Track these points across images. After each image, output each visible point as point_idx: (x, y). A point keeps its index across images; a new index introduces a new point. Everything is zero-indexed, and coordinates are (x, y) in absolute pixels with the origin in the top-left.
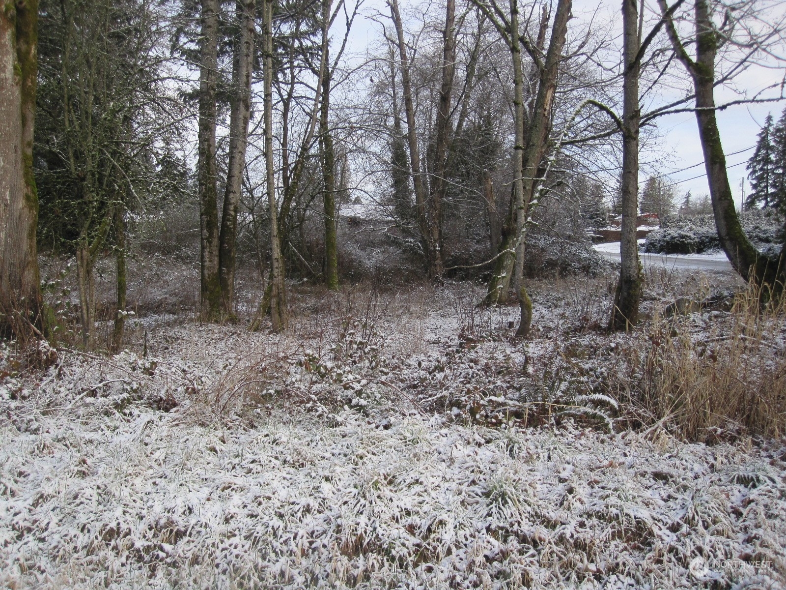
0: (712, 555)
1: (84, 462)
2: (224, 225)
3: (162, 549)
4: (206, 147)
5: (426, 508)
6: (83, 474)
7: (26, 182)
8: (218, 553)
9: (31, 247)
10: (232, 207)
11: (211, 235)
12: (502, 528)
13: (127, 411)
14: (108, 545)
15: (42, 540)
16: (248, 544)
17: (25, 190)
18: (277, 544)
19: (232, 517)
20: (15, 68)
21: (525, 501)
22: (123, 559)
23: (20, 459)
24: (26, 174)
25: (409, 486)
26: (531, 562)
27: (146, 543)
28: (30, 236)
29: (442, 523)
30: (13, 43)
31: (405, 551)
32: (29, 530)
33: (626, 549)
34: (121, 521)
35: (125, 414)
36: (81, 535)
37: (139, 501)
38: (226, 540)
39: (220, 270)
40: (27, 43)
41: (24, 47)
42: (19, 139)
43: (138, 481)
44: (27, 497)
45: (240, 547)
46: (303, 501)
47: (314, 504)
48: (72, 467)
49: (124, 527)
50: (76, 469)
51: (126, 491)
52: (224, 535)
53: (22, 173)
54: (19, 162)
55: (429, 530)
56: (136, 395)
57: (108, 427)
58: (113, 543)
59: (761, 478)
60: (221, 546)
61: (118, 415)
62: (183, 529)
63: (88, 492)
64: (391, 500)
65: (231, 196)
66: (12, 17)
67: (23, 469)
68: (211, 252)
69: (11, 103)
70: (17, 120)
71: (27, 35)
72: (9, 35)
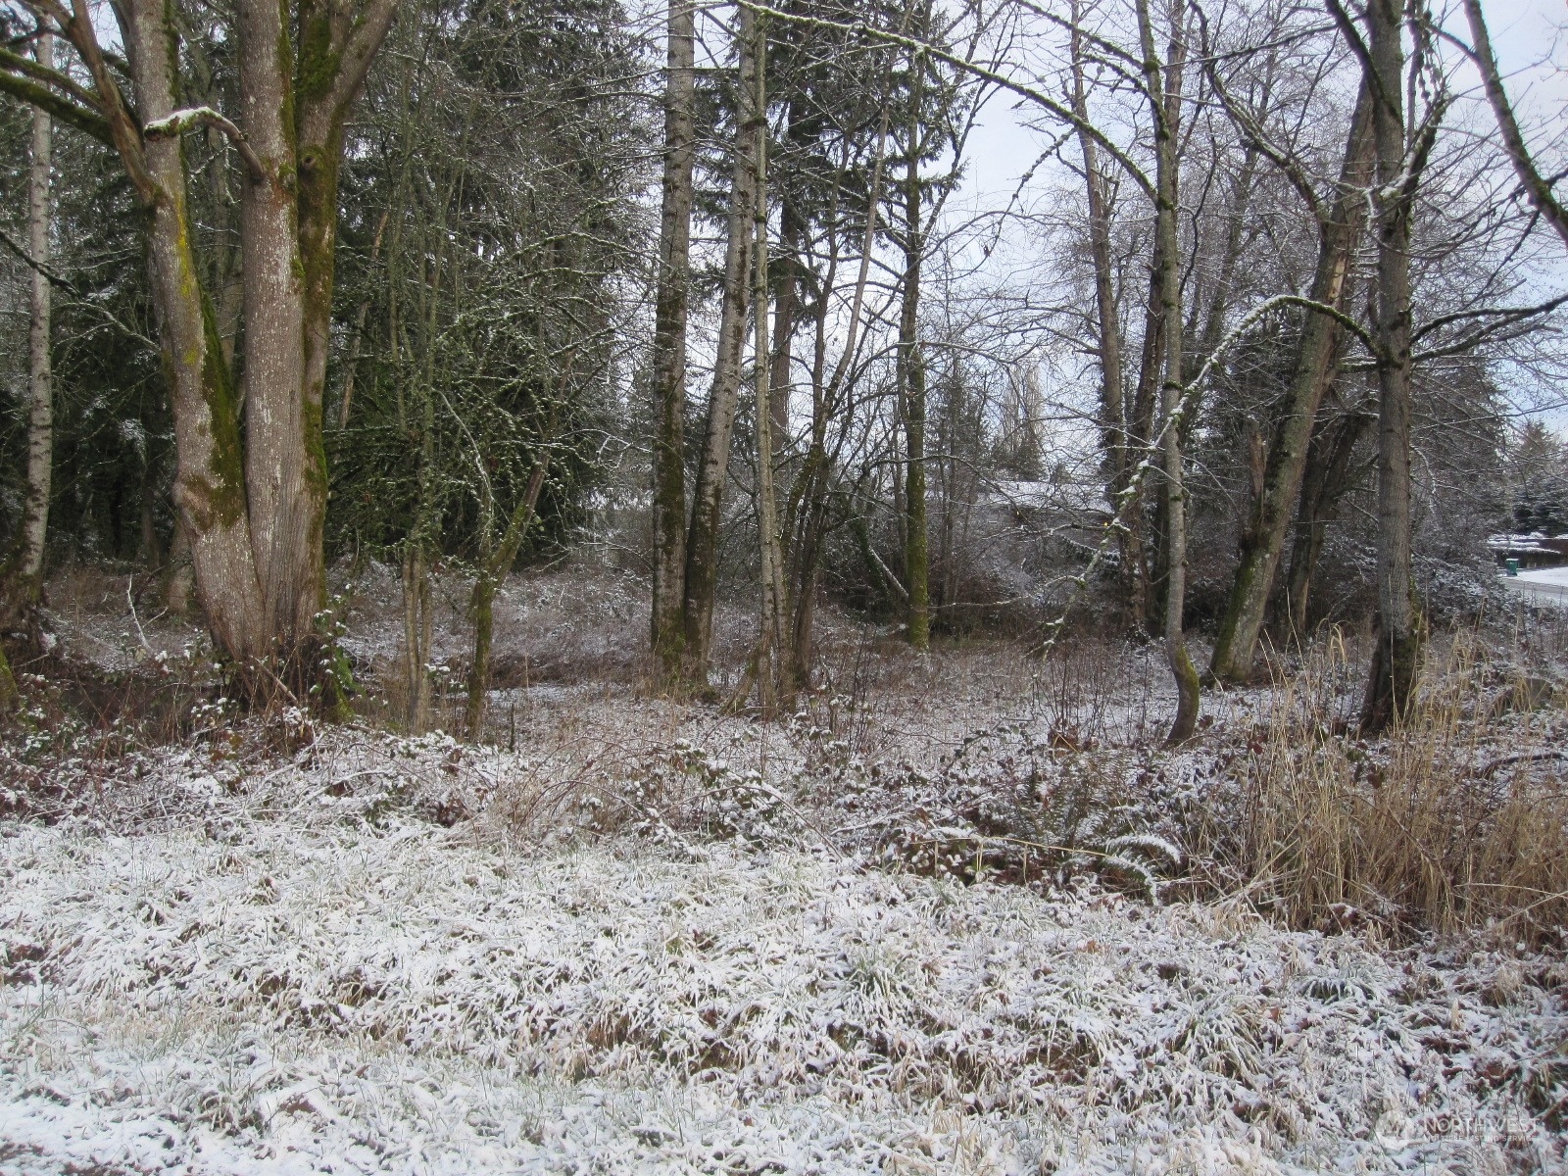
0: (1184, 1098)
1: (268, 883)
2: (694, 522)
3: (337, 1011)
4: (665, 381)
5: (742, 987)
6: (261, 900)
7: (307, 450)
8: (415, 1025)
9: (312, 556)
10: (710, 490)
11: (671, 540)
12: (853, 1028)
13: (382, 822)
14: (266, 1000)
15: (181, 986)
16: (461, 1016)
17: (306, 463)
18: (499, 1019)
19: (449, 976)
20: (294, 265)
21: (904, 989)
22: (281, 1021)
23: (188, 876)
24: (308, 437)
25: (731, 953)
26: (876, 1082)
27: (318, 1002)
28: (312, 537)
29: (756, 1011)
30: (291, 226)
31: (684, 1046)
32: (167, 970)
33: (1051, 1079)
34: (292, 968)
35: (377, 826)
36: (232, 983)
37: (327, 943)
38: (431, 1007)
39: (685, 603)
40: (318, 224)
41: (311, 230)
42: (299, 380)
43: (335, 917)
44: (177, 925)
45: (447, 1020)
46: (561, 961)
47: (577, 968)
48: (249, 889)
49: (293, 977)
50: (254, 892)
51: (311, 927)
52: (429, 1000)
53: (300, 435)
54: (297, 417)
55: (737, 1020)
56: (400, 796)
57: (343, 842)
58: (273, 998)
59: (1349, 987)
60: (422, 1016)
61: (365, 825)
62: (372, 986)
63: (260, 925)
64: (692, 970)
65: (710, 468)
66: (291, 185)
67: (188, 889)
68: (669, 571)
69: (285, 322)
70: (294, 349)
71: (317, 211)
72: (284, 212)
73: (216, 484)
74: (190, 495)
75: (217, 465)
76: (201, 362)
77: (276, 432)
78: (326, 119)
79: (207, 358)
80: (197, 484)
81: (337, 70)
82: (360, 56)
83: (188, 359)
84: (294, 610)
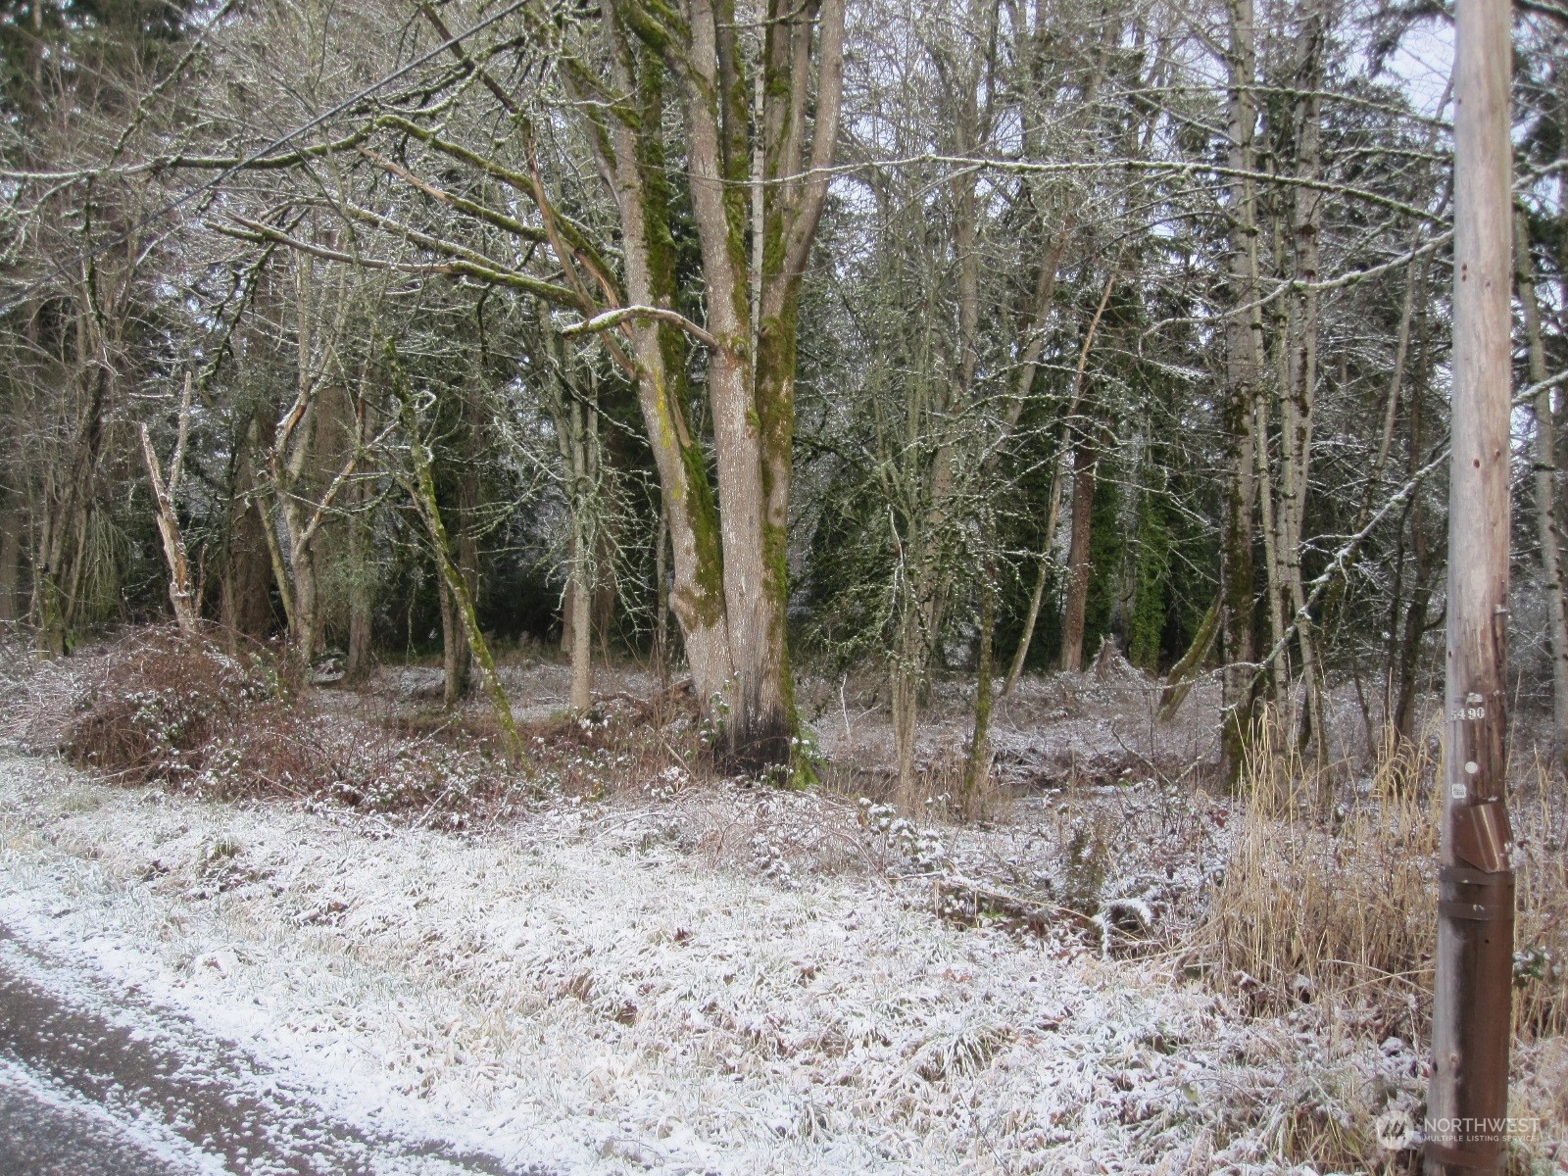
7: (765, 563)
9: (771, 651)
17: (763, 575)
20: (748, 416)
24: (766, 553)
40: (775, 379)
53: (758, 552)
54: (756, 538)
69: (742, 462)
70: (751, 483)
71: (774, 369)
72: (737, 376)
73: (699, 592)
74: (680, 602)
75: (700, 578)
76: (685, 497)
77: (739, 550)
78: (780, 294)
79: (689, 494)
80: (685, 593)
81: (784, 255)
82: (799, 241)
83: (674, 495)
84: (757, 695)
